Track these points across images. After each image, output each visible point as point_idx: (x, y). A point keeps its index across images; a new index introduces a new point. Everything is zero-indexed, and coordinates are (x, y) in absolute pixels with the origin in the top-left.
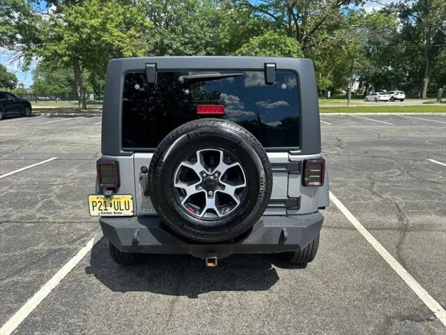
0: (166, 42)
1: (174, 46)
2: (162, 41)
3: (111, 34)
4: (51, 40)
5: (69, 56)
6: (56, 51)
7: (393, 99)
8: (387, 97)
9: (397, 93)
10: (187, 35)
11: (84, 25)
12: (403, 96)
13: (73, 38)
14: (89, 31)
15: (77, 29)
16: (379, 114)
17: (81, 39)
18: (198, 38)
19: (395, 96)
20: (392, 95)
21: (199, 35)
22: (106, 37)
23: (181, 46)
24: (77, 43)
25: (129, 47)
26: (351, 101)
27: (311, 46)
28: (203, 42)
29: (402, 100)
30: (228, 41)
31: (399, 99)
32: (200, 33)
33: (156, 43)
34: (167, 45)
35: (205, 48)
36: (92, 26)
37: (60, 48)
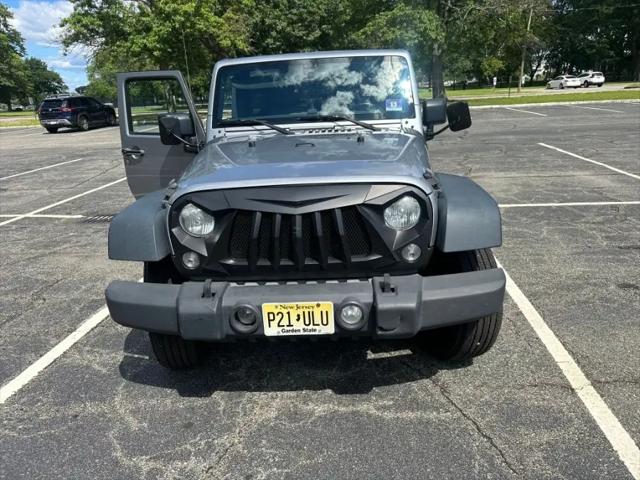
0: (268, 21)
1: (279, 28)
2: (263, 22)
3: (207, 20)
4: (139, 32)
5: (160, 50)
6: (145, 45)
7: (587, 84)
8: (578, 81)
9: (593, 75)
10: (294, 11)
11: (176, 12)
12: (602, 79)
13: (166, 29)
14: (183, 19)
15: (168, 17)
16: (542, 104)
17: (174, 28)
18: (310, 13)
19: (589, 80)
20: (586, 78)
21: (311, 9)
22: (201, 25)
23: (288, 25)
24: (169, 33)
25: (227, 34)
26: (522, 90)
27: (455, 19)
28: (318, 18)
29: (600, 85)
30: (348, 18)
31: (595, 84)
32: (312, 6)
33: (256, 24)
34: (270, 26)
35: (320, 26)
36: (186, 12)
37: (150, 41)
